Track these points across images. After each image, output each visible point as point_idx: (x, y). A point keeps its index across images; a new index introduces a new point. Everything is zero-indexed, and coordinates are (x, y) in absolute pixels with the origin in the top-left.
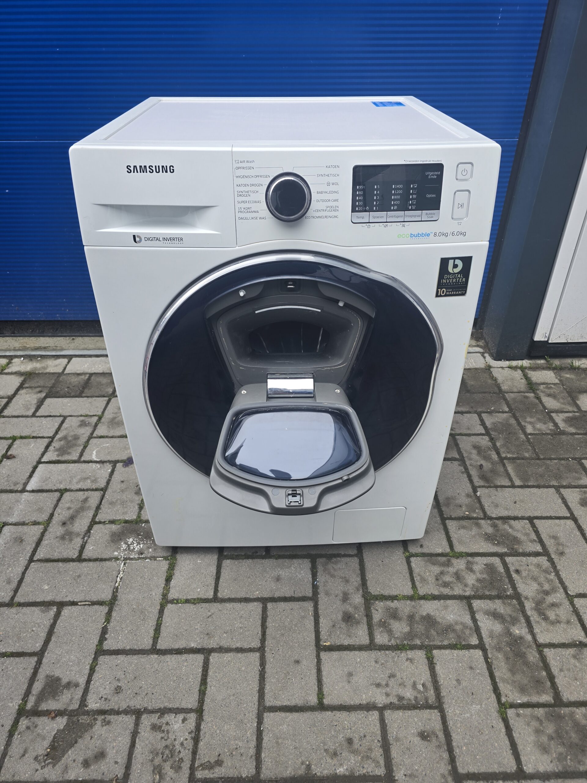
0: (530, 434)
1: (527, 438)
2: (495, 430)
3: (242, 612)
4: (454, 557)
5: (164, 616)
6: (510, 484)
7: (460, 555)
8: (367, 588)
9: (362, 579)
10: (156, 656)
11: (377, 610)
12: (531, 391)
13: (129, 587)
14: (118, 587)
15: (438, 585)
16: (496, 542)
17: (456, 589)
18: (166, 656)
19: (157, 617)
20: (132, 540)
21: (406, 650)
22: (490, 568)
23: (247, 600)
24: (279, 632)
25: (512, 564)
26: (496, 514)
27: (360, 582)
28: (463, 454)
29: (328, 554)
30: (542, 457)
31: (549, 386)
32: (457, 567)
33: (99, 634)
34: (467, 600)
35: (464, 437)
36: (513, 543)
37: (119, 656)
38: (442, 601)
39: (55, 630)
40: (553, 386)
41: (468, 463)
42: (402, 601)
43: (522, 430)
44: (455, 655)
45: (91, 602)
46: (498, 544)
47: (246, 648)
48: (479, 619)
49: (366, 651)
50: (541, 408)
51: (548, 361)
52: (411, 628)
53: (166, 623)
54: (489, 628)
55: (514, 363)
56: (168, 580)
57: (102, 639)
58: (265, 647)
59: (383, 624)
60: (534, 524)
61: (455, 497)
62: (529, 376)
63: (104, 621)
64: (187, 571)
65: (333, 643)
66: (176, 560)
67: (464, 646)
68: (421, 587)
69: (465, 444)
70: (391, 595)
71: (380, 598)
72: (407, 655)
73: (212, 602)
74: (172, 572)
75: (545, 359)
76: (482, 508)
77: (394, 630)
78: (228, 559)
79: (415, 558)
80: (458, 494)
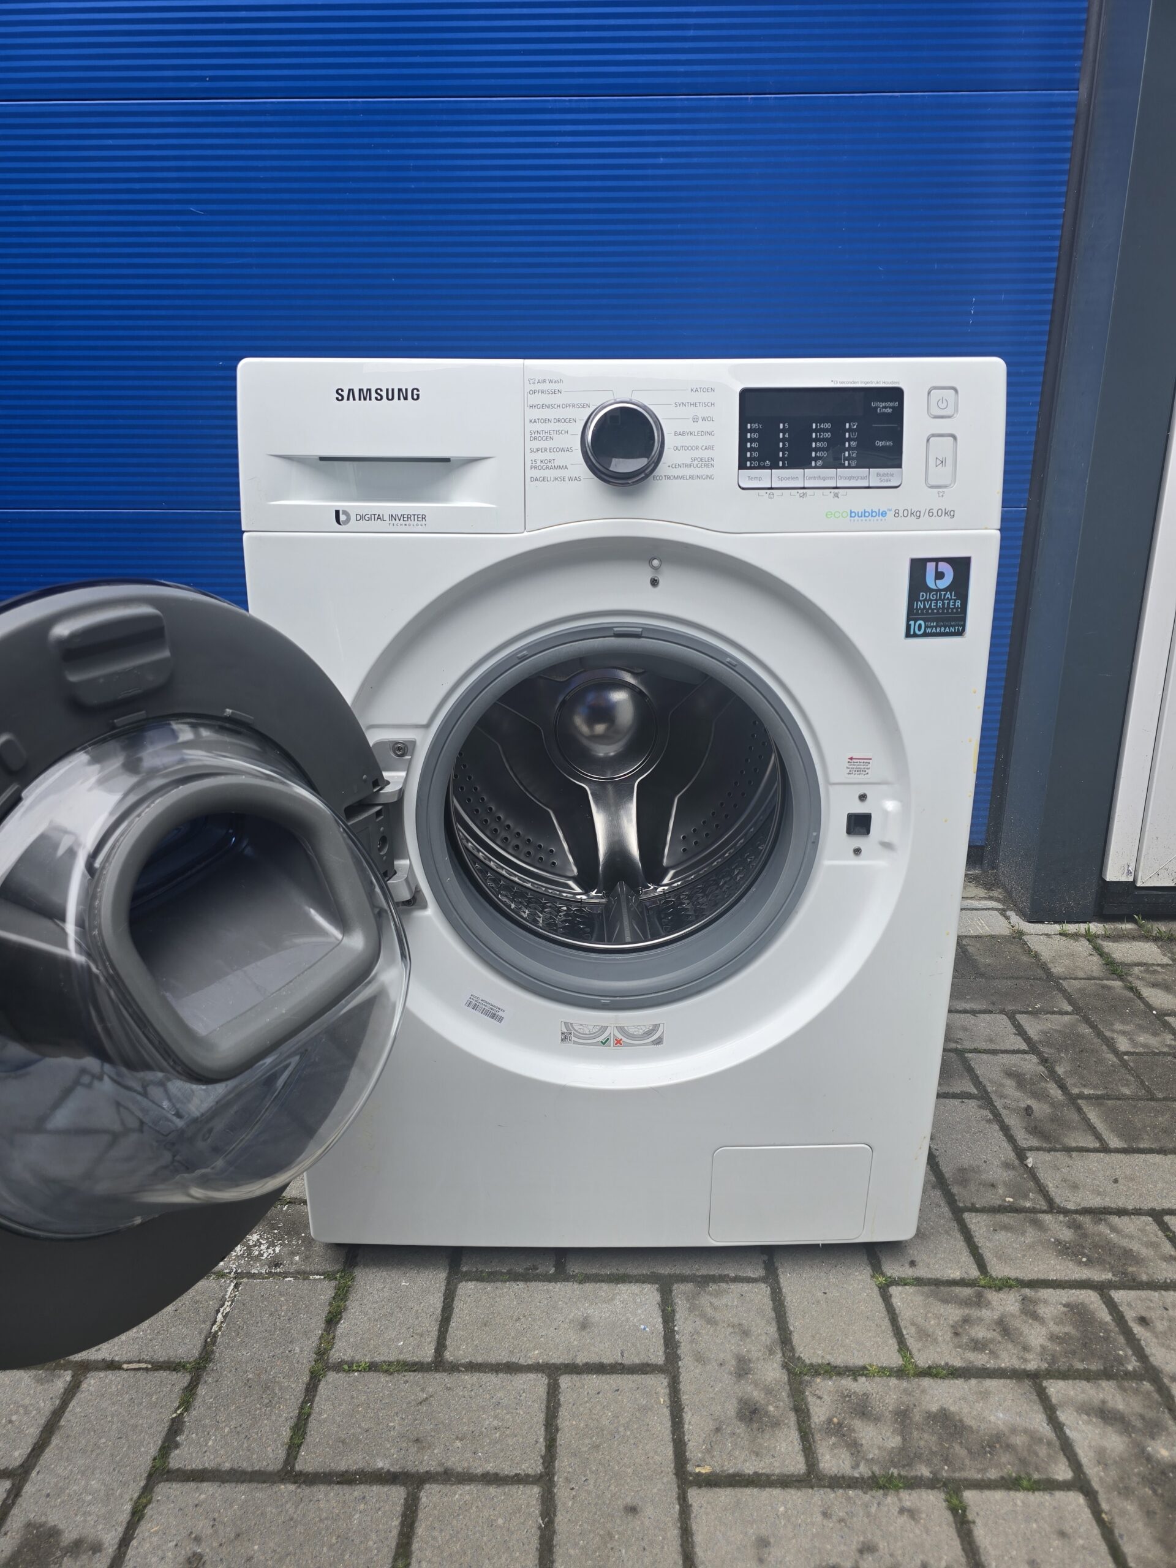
0: (1126, 1053)
1: (1122, 1060)
2: (1050, 1045)
3: (500, 1394)
4: (990, 1287)
5: (317, 1398)
6: (1097, 1145)
7: (1005, 1285)
8: (793, 1349)
9: (779, 1329)
10: (292, 1487)
11: (820, 1398)
12: (1115, 977)
13: (242, 1333)
14: (216, 1332)
15: (959, 1347)
16: (1084, 1260)
17: (1004, 1355)
18: (315, 1489)
19: (301, 1400)
20: (258, 1237)
21: (897, 1488)
22: (1079, 1314)
23: (511, 1368)
24: (587, 1441)
25: (1129, 1305)
26: (1075, 1202)
27: (776, 1336)
28: (984, 1086)
29: (699, 1276)
30: (1160, 1095)
31: (1151, 969)
32: (1001, 1308)
33: (163, 1434)
34: (1035, 1378)
35: (984, 1056)
36: (1124, 1262)
37: (205, 1484)
38: (973, 1381)
39: (62, 1423)
40: (1159, 969)
41: (998, 1104)
42: (878, 1379)
43: (1108, 1046)
44: (1019, 1503)
45: (152, 1364)
46: (1090, 1263)
47: (507, 1476)
48: (1067, 1422)
49: (798, 1488)
50: (1142, 1006)
51: (1140, 926)
52: (904, 1440)
53: (321, 1414)
54: (1093, 1443)
55: (1072, 928)
56: (332, 1320)
57: (169, 1443)
58: (553, 1475)
59: (837, 1430)
60: (1166, 1224)
61: (978, 1167)
62: (1106, 950)
63: (176, 1404)
64: (377, 1302)
65: (718, 1470)
66: (353, 1279)
67: (1037, 1482)
68: (919, 1350)
69: (988, 1069)
70: (851, 1365)
71: (826, 1372)
72: (900, 1500)
73: (432, 1370)
74: (342, 1304)
75: (1135, 922)
76: (1041, 1190)
77: (864, 1442)
78: (471, 1280)
79: (900, 1288)
80: (985, 1162)
